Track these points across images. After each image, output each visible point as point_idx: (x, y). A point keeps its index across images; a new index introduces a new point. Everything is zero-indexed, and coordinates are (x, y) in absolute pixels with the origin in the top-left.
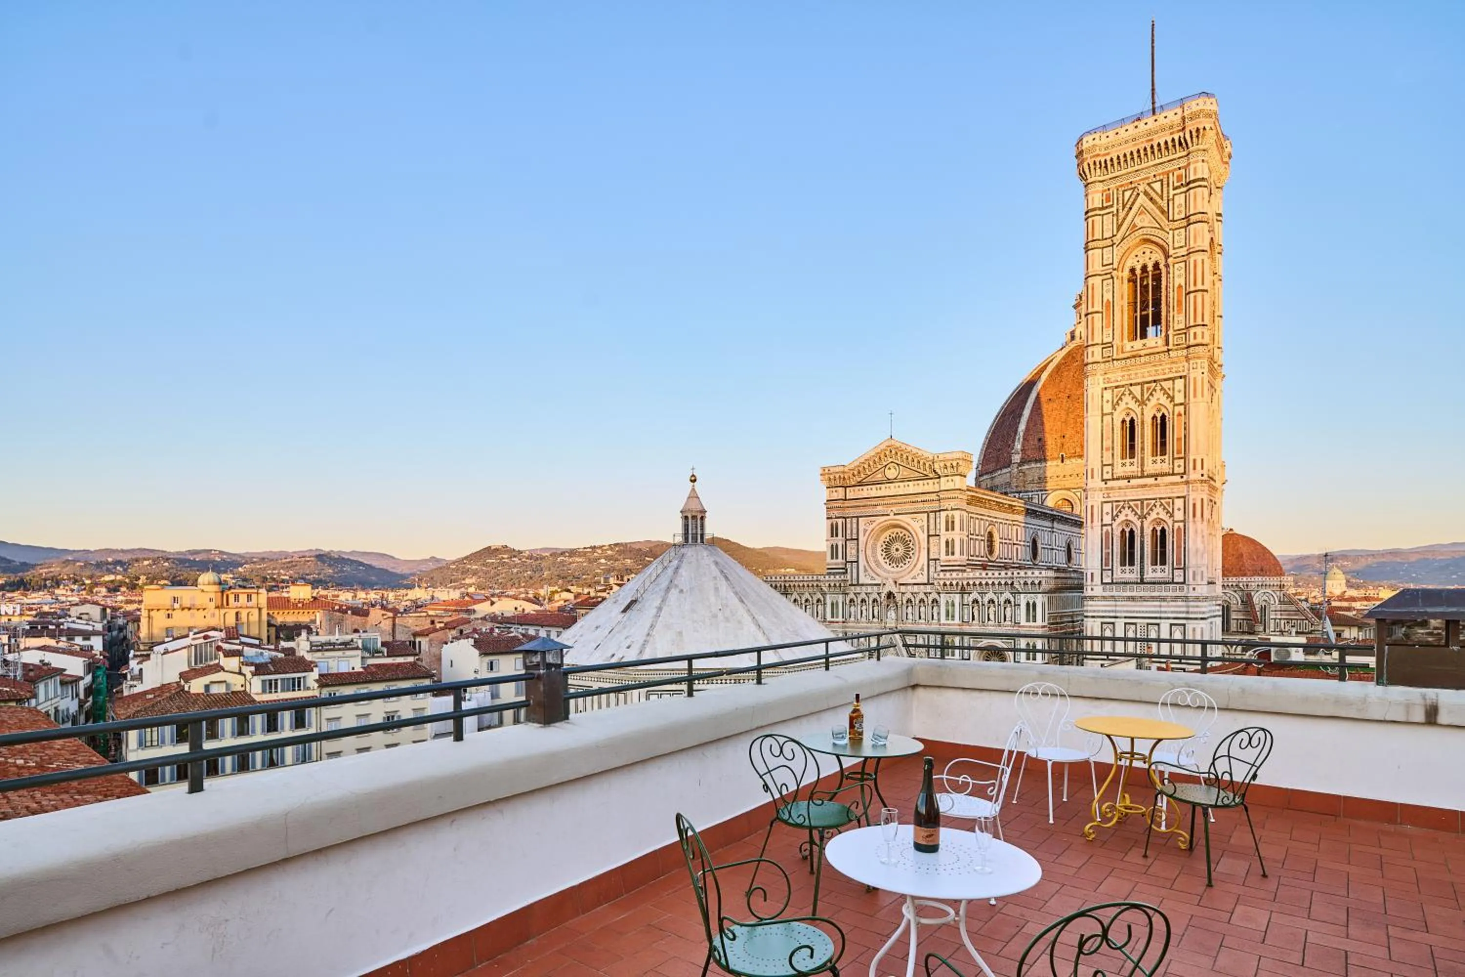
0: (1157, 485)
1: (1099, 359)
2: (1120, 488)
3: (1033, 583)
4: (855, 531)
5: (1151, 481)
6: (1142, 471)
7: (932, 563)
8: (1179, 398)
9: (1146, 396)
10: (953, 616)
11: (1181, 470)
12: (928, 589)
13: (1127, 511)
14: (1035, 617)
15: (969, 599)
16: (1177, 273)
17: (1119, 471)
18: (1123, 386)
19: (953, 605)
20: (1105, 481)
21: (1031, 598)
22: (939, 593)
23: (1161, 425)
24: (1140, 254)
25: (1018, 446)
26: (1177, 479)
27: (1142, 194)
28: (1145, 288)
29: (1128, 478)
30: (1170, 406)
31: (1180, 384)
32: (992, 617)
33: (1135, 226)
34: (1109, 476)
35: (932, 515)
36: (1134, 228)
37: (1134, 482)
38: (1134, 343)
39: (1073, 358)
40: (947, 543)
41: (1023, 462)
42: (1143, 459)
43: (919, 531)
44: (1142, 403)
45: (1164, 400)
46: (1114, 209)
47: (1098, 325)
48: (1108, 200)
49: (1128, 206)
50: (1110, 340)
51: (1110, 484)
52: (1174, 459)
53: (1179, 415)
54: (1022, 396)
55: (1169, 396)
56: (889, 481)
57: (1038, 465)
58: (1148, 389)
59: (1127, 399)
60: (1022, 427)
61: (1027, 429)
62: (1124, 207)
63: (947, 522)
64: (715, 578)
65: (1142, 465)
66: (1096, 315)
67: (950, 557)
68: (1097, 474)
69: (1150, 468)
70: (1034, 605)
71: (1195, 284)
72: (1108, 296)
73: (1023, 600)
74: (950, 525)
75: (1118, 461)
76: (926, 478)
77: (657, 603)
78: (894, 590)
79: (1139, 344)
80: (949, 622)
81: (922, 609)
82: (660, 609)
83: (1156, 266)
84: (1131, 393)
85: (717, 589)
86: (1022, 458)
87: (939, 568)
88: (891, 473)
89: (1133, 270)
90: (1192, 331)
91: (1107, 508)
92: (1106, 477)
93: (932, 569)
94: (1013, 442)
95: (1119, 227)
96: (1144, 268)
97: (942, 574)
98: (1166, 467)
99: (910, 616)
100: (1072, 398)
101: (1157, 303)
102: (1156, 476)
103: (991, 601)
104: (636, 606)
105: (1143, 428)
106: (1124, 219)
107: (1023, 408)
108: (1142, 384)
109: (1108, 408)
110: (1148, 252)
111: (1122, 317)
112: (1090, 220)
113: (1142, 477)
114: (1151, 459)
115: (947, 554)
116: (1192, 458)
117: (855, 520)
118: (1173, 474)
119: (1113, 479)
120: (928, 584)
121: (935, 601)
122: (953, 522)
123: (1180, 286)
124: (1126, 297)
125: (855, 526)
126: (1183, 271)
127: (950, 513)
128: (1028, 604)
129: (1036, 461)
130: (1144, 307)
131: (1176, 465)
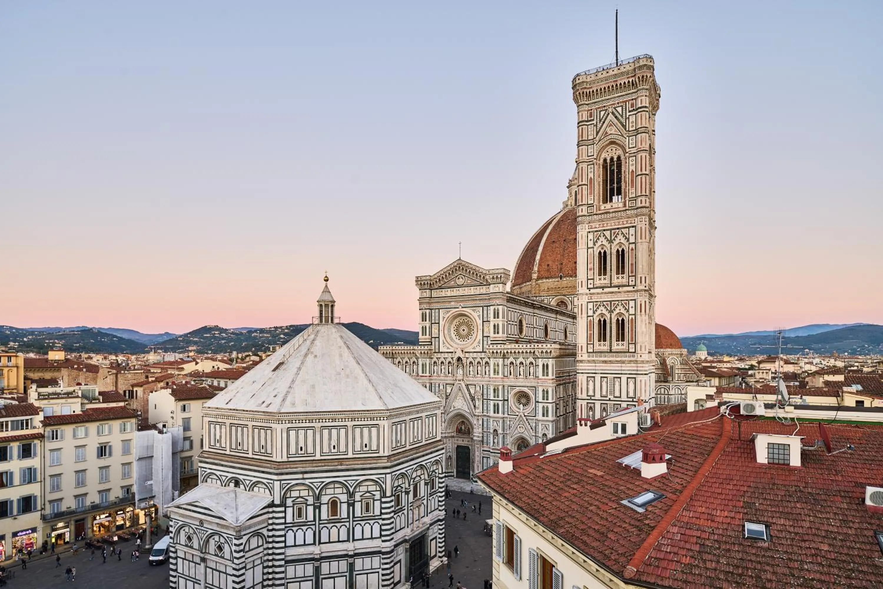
0: (619, 292)
1: (586, 214)
2: (598, 294)
3: (546, 352)
4: (437, 318)
5: (616, 289)
6: (611, 283)
7: (485, 339)
8: (632, 240)
9: (613, 238)
10: (498, 373)
11: (633, 283)
12: (483, 355)
13: (602, 308)
14: (547, 373)
15: (508, 362)
16: (631, 163)
17: (598, 283)
18: (600, 231)
19: (498, 365)
20: (589, 289)
21: (545, 361)
22: (489, 358)
23: (621, 255)
24: (610, 150)
25: (536, 269)
26: (631, 289)
27: (610, 114)
28: (612, 172)
29: (603, 288)
30: (627, 244)
31: (632, 230)
32: (522, 373)
33: (607, 133)
34: (591, 286)
35: (485, 308)
36: (606, 134)
37: (606, 290)
38: (605, 205)
39: (567, 217)
40: (494, 326)
41: (539, 278)
42: (611, 276)
43: (477, 318)
44: (611, 242)
45: (623, 240)
46: (595, 122)
47: (585, 192)
48: (591, 116)
49: (603, 121)
50: (592, 202)
51: (592, 291)
52: (629, 276)
53: (632, 249)
54: (538, 238)
55: (626, 238)
56: (459, 286)
57: (547, 280)
58: (614, 233)
59: (602, 239)
60: (538, 257)
61: (541, 259)
62: (600, 121)
63: (494, 313)
64: (340, 347)
65: (611, 280)
66: (584, 187)
67: (496, 335)
68: (584, 284)
69: (615, 282)
70: (547, 365)
71: (641, 170)
72: (591, 175)
73: (540, 362)
74: (496, 315)
75: (597, 277)
76: (481, 285)
77: (298, 365)
78: (462, 356)
79: (608, 206)
80: (496, 376)
81: (479, 368)
82: (299, 369)
83: (619, 158)
84: (604, 235)
85: (341, 356)
86: (538, 276)
87: (490, 342)
88: (460, 281)
89: (605, 160)
90: (639, 199)
91: (590, 306)
92: (590, 286)
93: (485, 343)
94: (533, 266)
95: (597, 133)
96: (612, 159)
97: (491, 346)
98: (624, 281)
99: (472, 373)
100: (567, 240)
101: (619, 181)
102: (618, 287)
103: (522, 363)
104: (283, 367)
105: (611, 257)
106: (601, 128)
107: (538, 246)
108: (611, 230)
109: (591, 244)
110: (614, 149)
111: (598, 188)
112: (580, 128)
113: (611, 287)
114: (616, 276)
115: (495, 333)
116: (639, 276)
117: (437, 310)
118: (629, 286)
119: (594, 288)
120: (483, 352)
121: (487, 363)
122: (498, 313)
123: (633, 171)
124: (601, 176)
125: (437, 314)
126: (634, 162)
127: (496, 307)
128: (544, 365)
129: (546, 278)
130: (612, 182)
131: (630, 280)
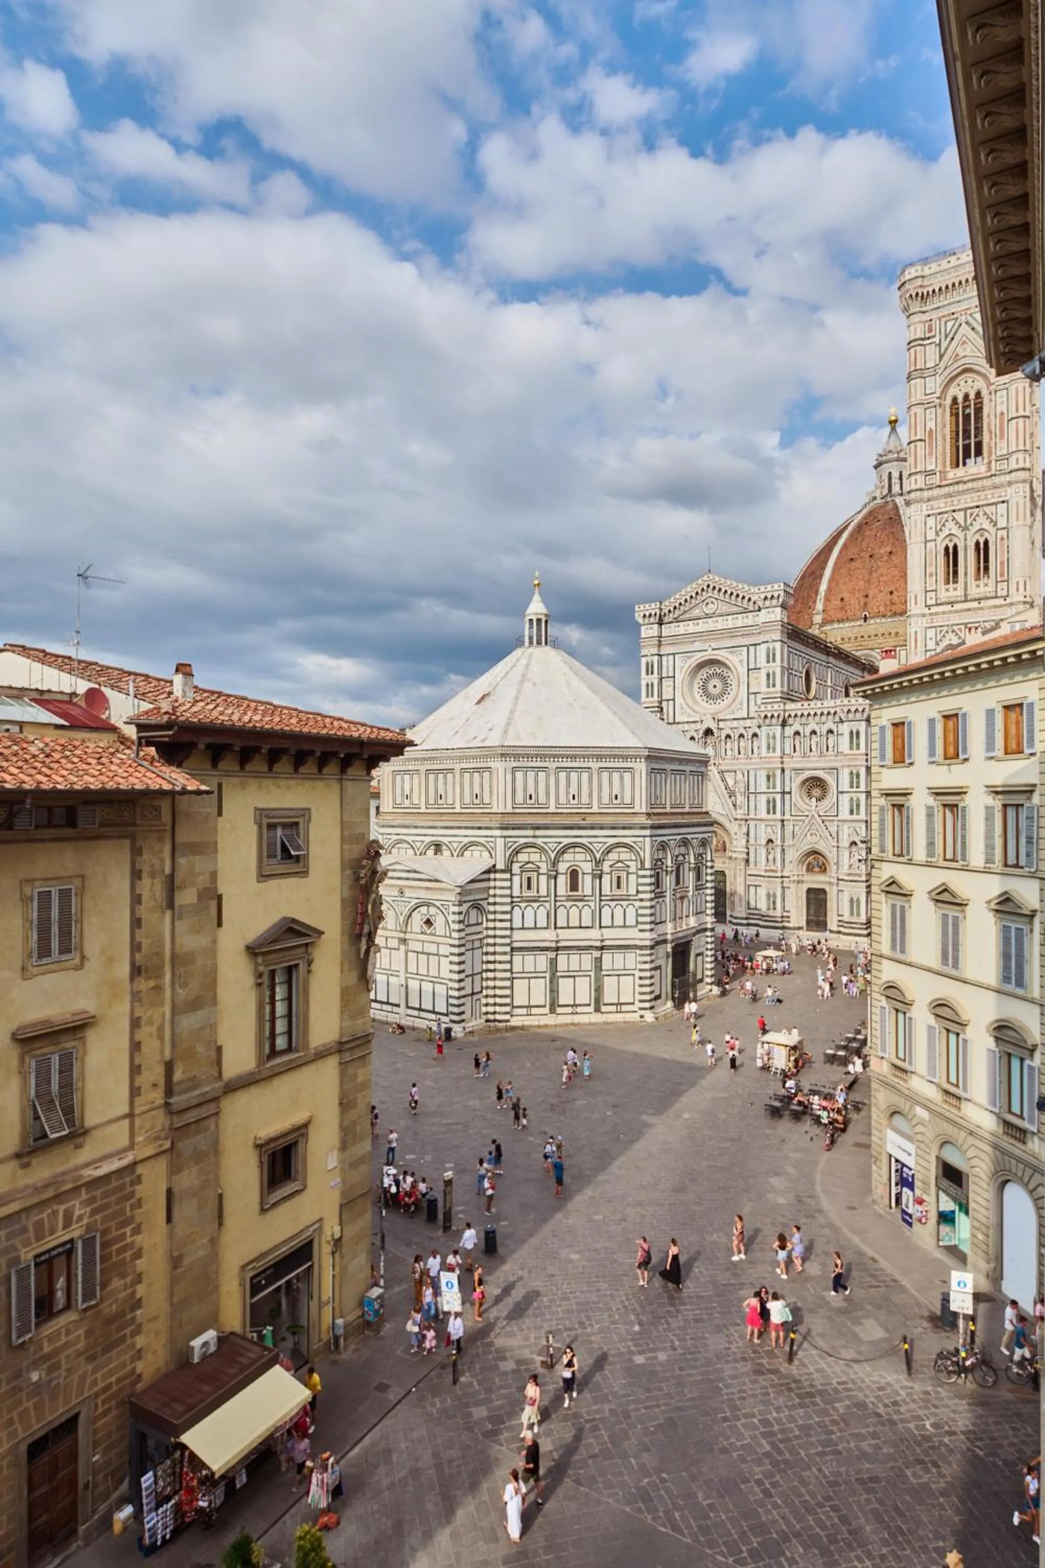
0: (982, 609)
1: (923, 486)
2: (944, 613)
3: (856, 711)
4: (671, 669)
5: (975, 604)
6: (966, 595)
7: (752, 697)
8: (1002, 523)
9: (969, 521)
10: (774, 749)
11: (1005, 593)
12: (748, 723)
13: (951, 635)
14: (858, 745)
15: (789, 731)
16: (999, 400)
17: (943, 596)
18: (946, 512)
19: (774, 737)
20: (929, 607)
21: (855, 726)
22: (759, 727)
23: (983, 550)
24: (962, 383)
25: (820, 606)
26: (1000, 602)
27: (964, 325)
28: (967, 418)
29: (952, 603)
30: (993, 530)
31: (1002, 508)
32: (814, 748)
33: (957, 355)
34: (933, 602)
35: (752, 649)
36: (956, 357)
37: (958, 607)
38: (957, 471)
40: (768, 675)
41: (825, 622)
42: (966, 584)
43: (738, 665)
44: (965, 528)
45: (986, 525)
46: (937, 340)
47: (920, 453)
48: (930, 330)
49: (950, 336)
50: (933, 467)
51: (933, 610)
52: (997, 582)
53: (1002, 539)
54: (823, 557)
55: (992, 521)
56: (708, 616)
57: (841, 625)
58: (971, 515)
59: (950, 524)
60: (823, 587)
61: (829, 589)
62: (946, 336)
63: (768, 655)
64: (565, 674)
65: (966, 589)
66: (919, 444)
67: (771, 689)
68: (921, 599)
69: (974, 592)
70: (858, 733)
71: (1017, 411)
72: (931, 424)
73: (845, 729)
74: (770, 657)
75: (942, 587)
76: (746, 611)
77: (514, 693)
78: (713, 726)
79: (960, 472)
80: (771, 755)
81: (742, 744)
82: (517, 698)
83: (978, 394)
84: (954, 519)
85: (568, 683)
86: (823, 619)
87: (759, 702)
88: (710, 609)
89: (955, 400)
90: (1014, 457)
91: (931, 633)
92: (929, 602)
93: (752, 703)
94: (815, 602)
95: (941, 357)
96: (966, 397)
97: (763, 708)
98: (991, 589)
99: (729, 752)
100: (876, 556)
101: (979, 430)
102: (979, 600)
103: (814, 732)
104: (487, 699)
105: (966, 554)
106: (947, 349)
107: (823, 569)
108: (965, 510)
109: (931, 535)
110: (970, 380)
111: (944, 445)
112: (912, 350)
113: (966, 601)
114: (974, 583)
115: (768, 686)
116: (1014, 581)
117: (671, 657)
118: (996, 597)
119: (937, 605)
120: (748, 718)
121: (755, 735)
122: (774, 654)
123: (1002, 414)
124: (948, 426)
125: (671, 663)
126: (1005, 399)
127: (771, 645)
128: (851, 733)
129: (839, 621)
130: (967, 436)
131: (999, 588)
